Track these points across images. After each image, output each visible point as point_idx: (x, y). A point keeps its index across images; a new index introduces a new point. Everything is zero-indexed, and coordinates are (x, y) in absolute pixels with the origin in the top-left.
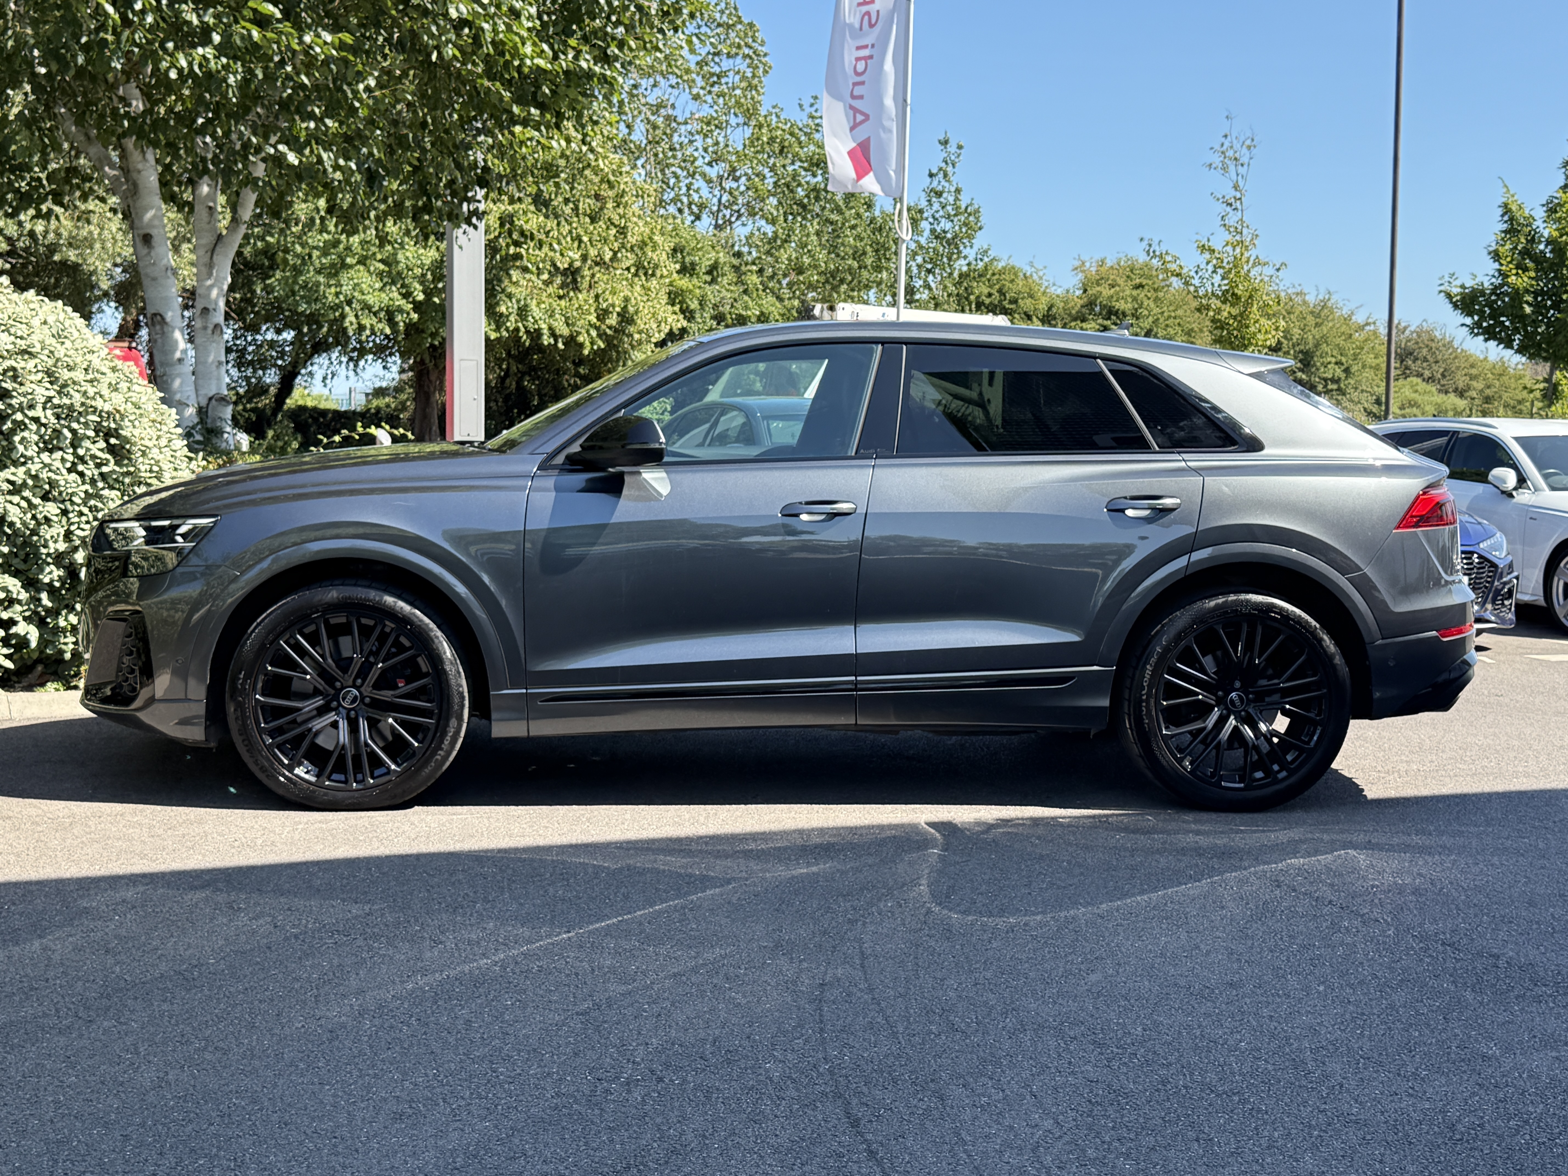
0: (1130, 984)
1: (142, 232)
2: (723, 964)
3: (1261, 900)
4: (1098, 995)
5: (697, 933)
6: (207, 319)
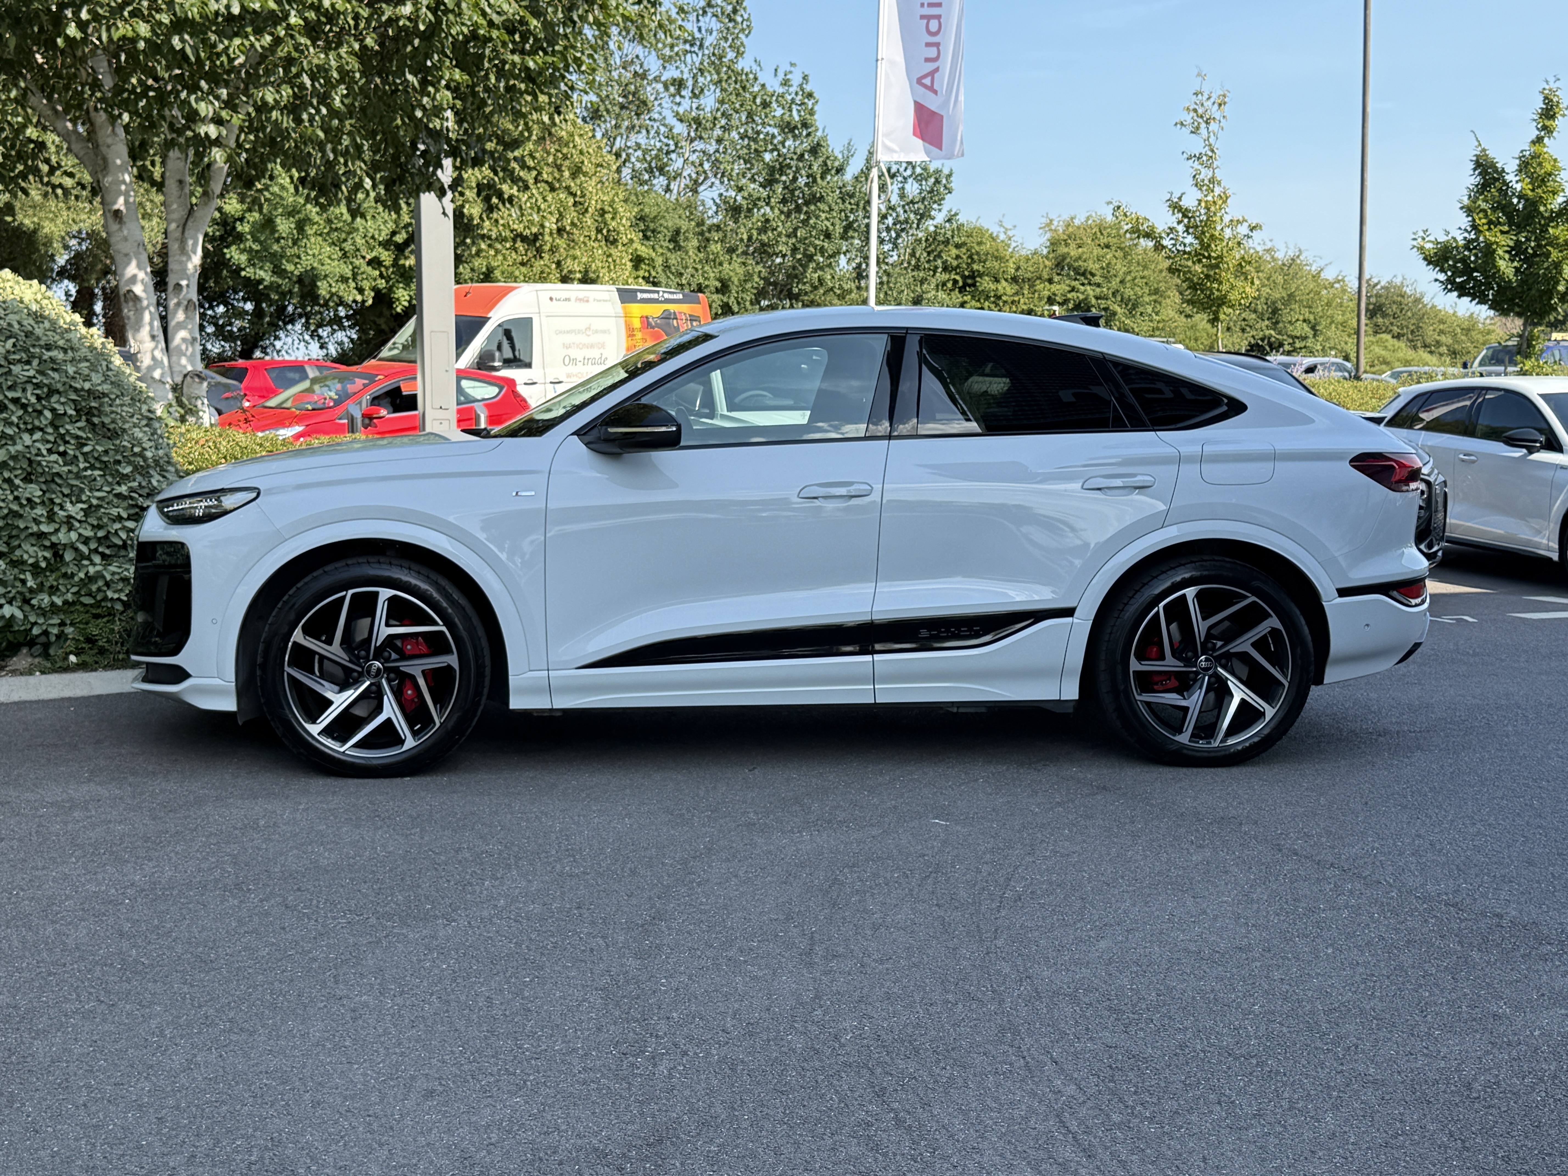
1: (113, 207)
2: (736, 938)
3: (1263, 864)
4: (1110, 961)
5: (708, 907)
6: (179, 295)
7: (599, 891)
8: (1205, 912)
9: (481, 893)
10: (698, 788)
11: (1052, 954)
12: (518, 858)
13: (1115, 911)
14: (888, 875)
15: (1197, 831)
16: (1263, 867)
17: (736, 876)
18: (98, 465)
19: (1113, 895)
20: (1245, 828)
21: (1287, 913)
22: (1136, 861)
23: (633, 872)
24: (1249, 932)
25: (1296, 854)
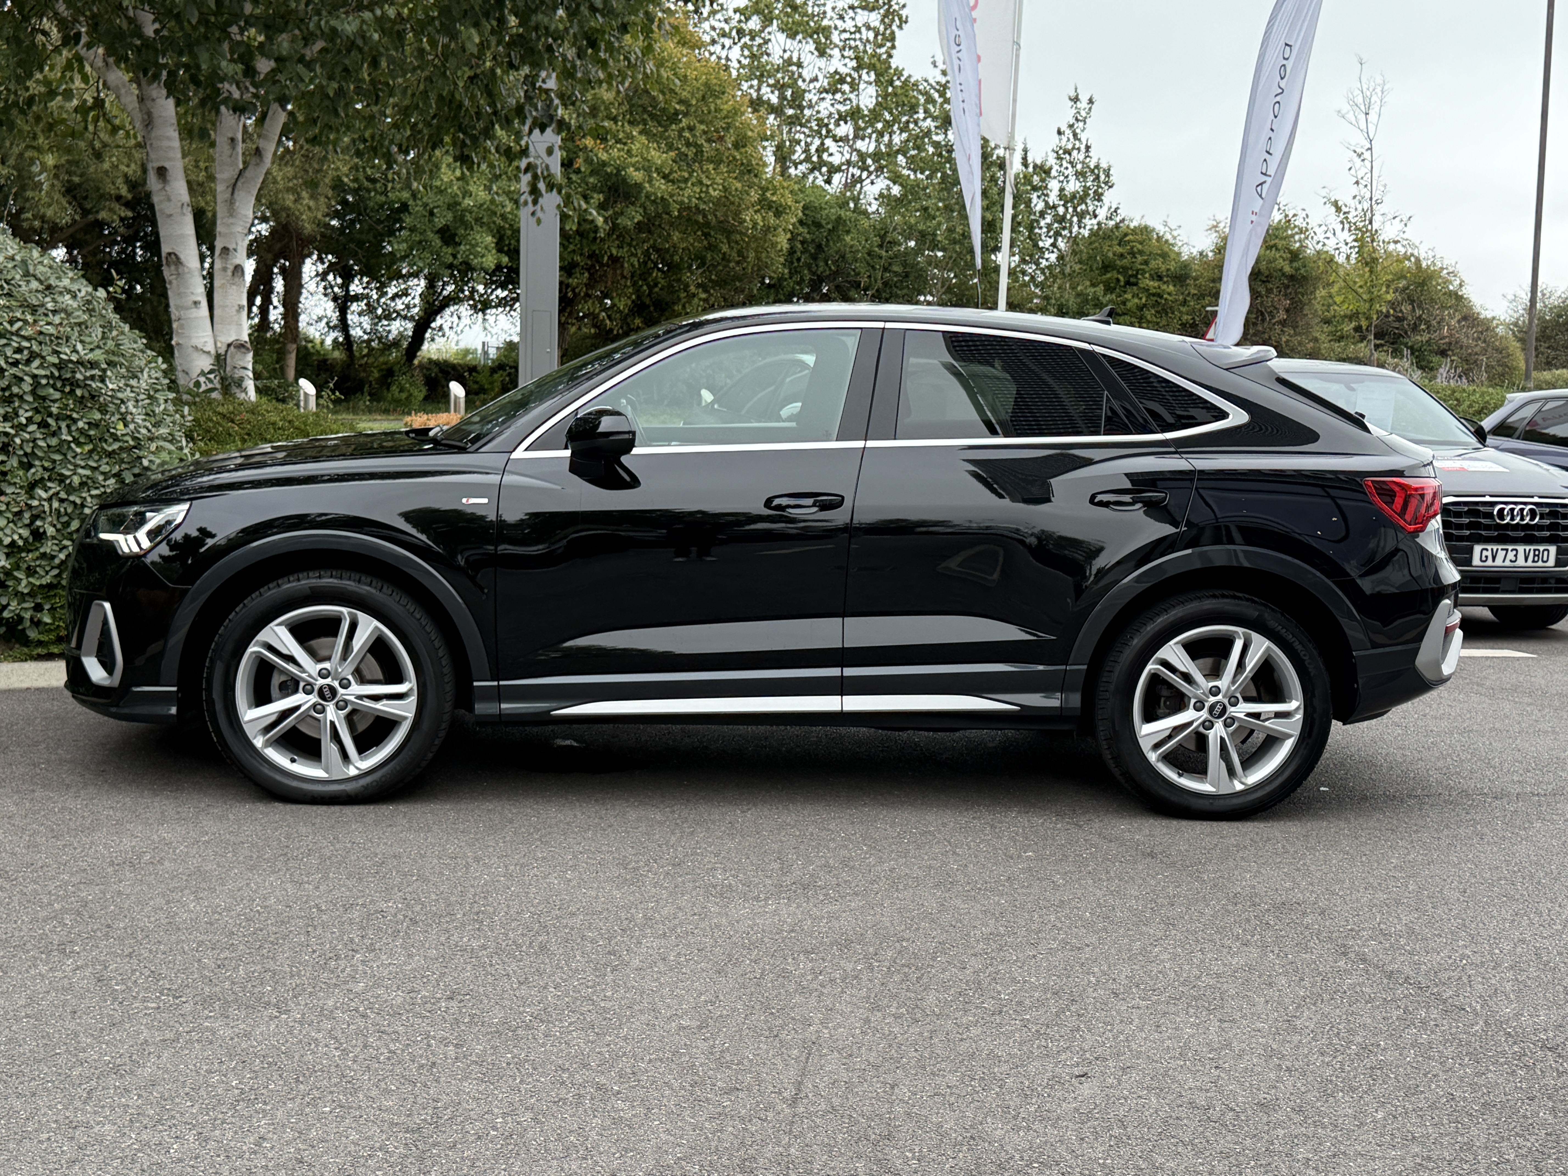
0: (1132, 1102)
1: (157, 165)
2: (624, 1054)
3: (1320, 974)
4: (1089, 1116)
5: (608, 1005)
6: (227, 259)
7: (487, 974)
8: (1229, 1045)
9: (343, 971)
10: (673, 833)
11: (1014, 1101)
12: (414, 922)
13: (1115, 1037)
14: (849, 967)
15: (1248, 920)
16: (1319, 979)
17: (664, 959)
19: (1118, 1012)
20: (1308, 920)
21: (1337, 1050)
22: (1163, 961)
23: (543, 948)
24: (1279, 1080)
25: (1364, 961)
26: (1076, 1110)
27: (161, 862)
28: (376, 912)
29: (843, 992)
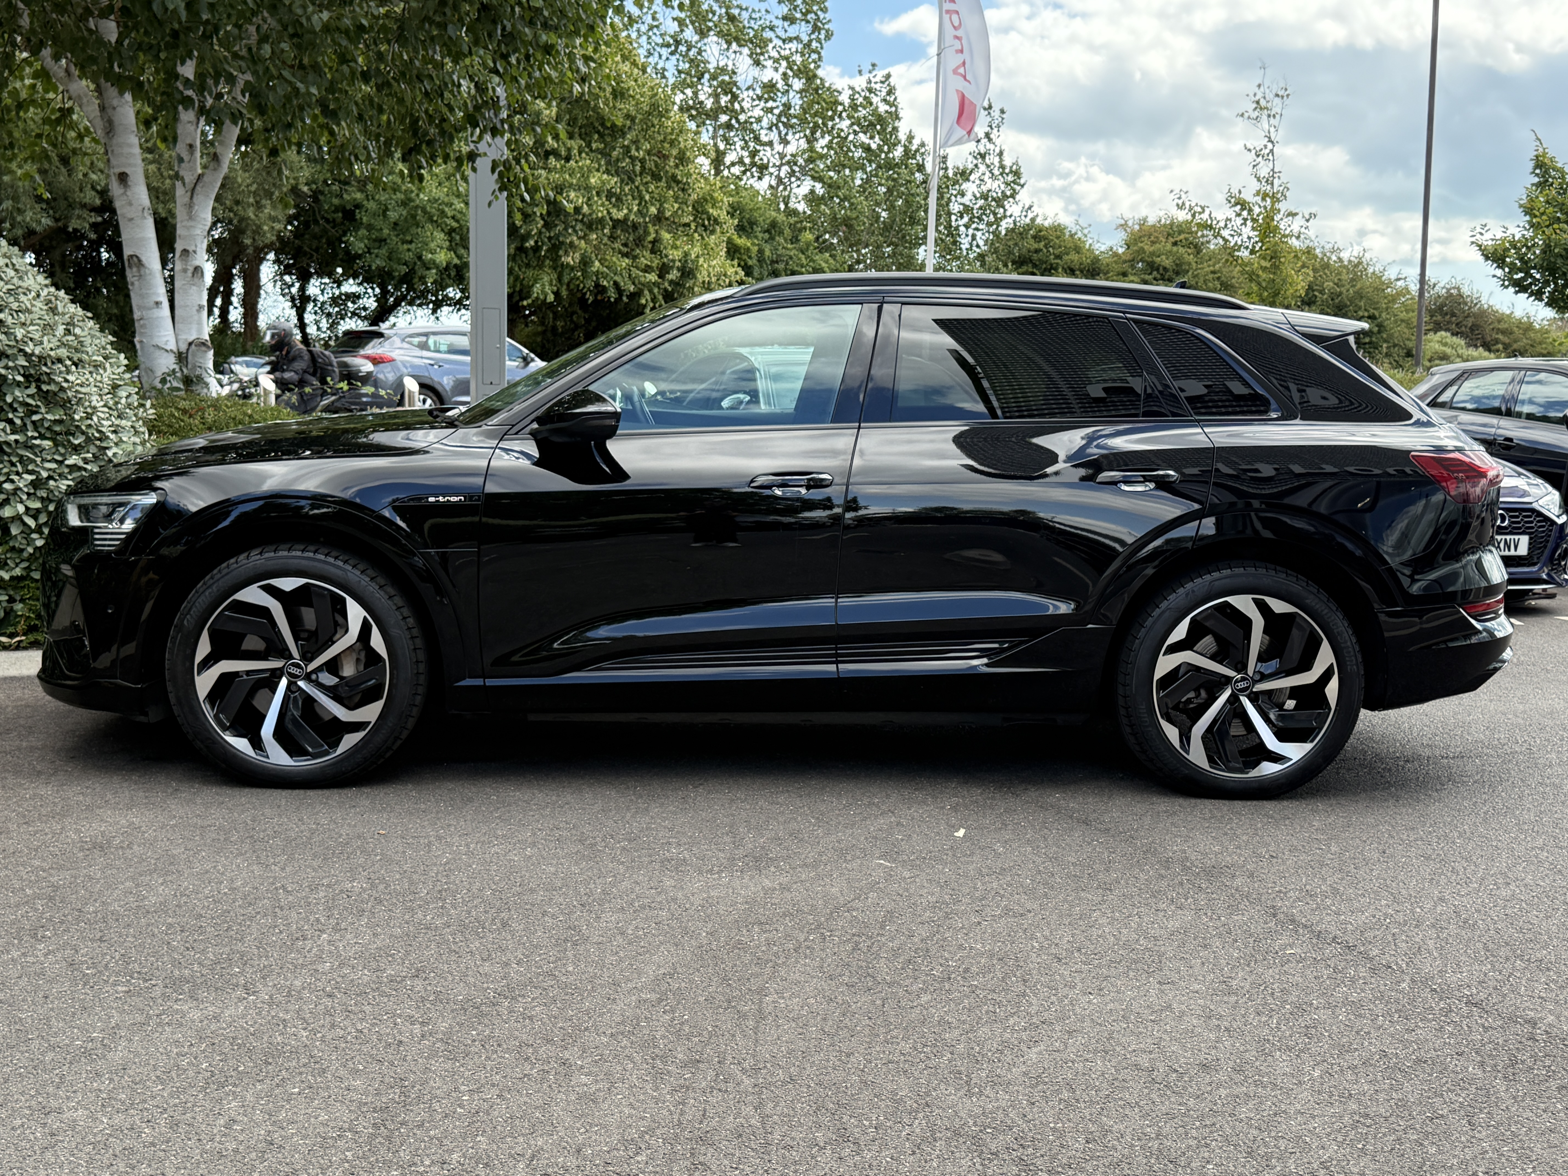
1: (118, 170)
4: (1038, 1080)
5: (570, 979)
6: (187, 261)
9: (309, 951)
10: (628, 809)
14: (802, 937)
15: (1181, 884)
18: (48, 435)
19: (1062, 977)
20: (1238, 883)
21: (1272, 1010)
22: (1102, 926)
24: (1219, 1040)
25: (1293, 921)
26: (1025, 1074)
27: (129, 846)
28: (342, 891)
29: (797, 962)
